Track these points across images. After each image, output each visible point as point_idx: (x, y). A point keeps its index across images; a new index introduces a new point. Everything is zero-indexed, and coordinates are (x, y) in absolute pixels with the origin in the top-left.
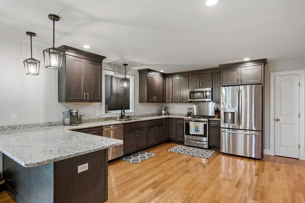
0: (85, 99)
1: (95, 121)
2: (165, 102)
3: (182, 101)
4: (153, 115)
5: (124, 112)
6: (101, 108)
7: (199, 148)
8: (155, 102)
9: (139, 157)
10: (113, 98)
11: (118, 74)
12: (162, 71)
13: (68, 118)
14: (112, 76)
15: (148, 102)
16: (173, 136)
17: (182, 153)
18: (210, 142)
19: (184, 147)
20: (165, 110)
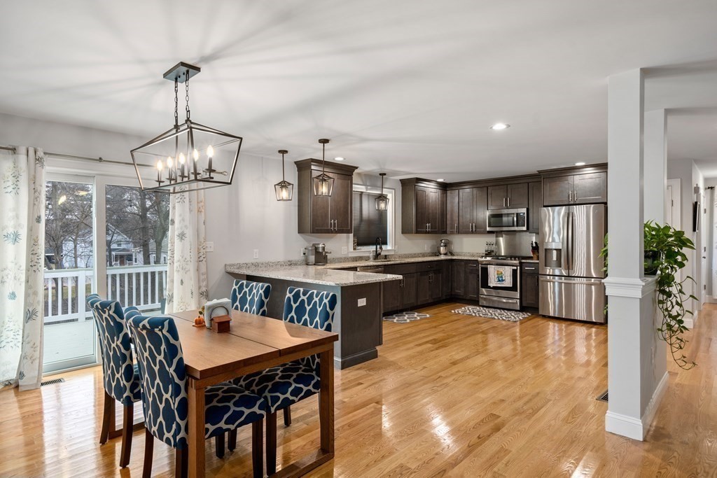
0: (332, 228)
1: (341, 262)
2: (445, 232)
3: (476, 230)
4: (424, 255)
5: (381, 248)
6: (348, 242)
7: (504, 309)
8: (429, 233)
9: (406, 317)
10: (364, 227)
11: (370, 189)
12: (441, 180)
13: (312, 255)
14: (362, 192)
15: (417, 232)
16: (460, 292)
17: (474, 314)
18: (523, 299)
19: (478, 308)
20: (445, 246)
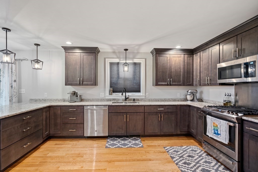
1: (98, 101)
6: (105, 90)
15: (158, 85)
16: (193, 131)
18: (245, 163)
